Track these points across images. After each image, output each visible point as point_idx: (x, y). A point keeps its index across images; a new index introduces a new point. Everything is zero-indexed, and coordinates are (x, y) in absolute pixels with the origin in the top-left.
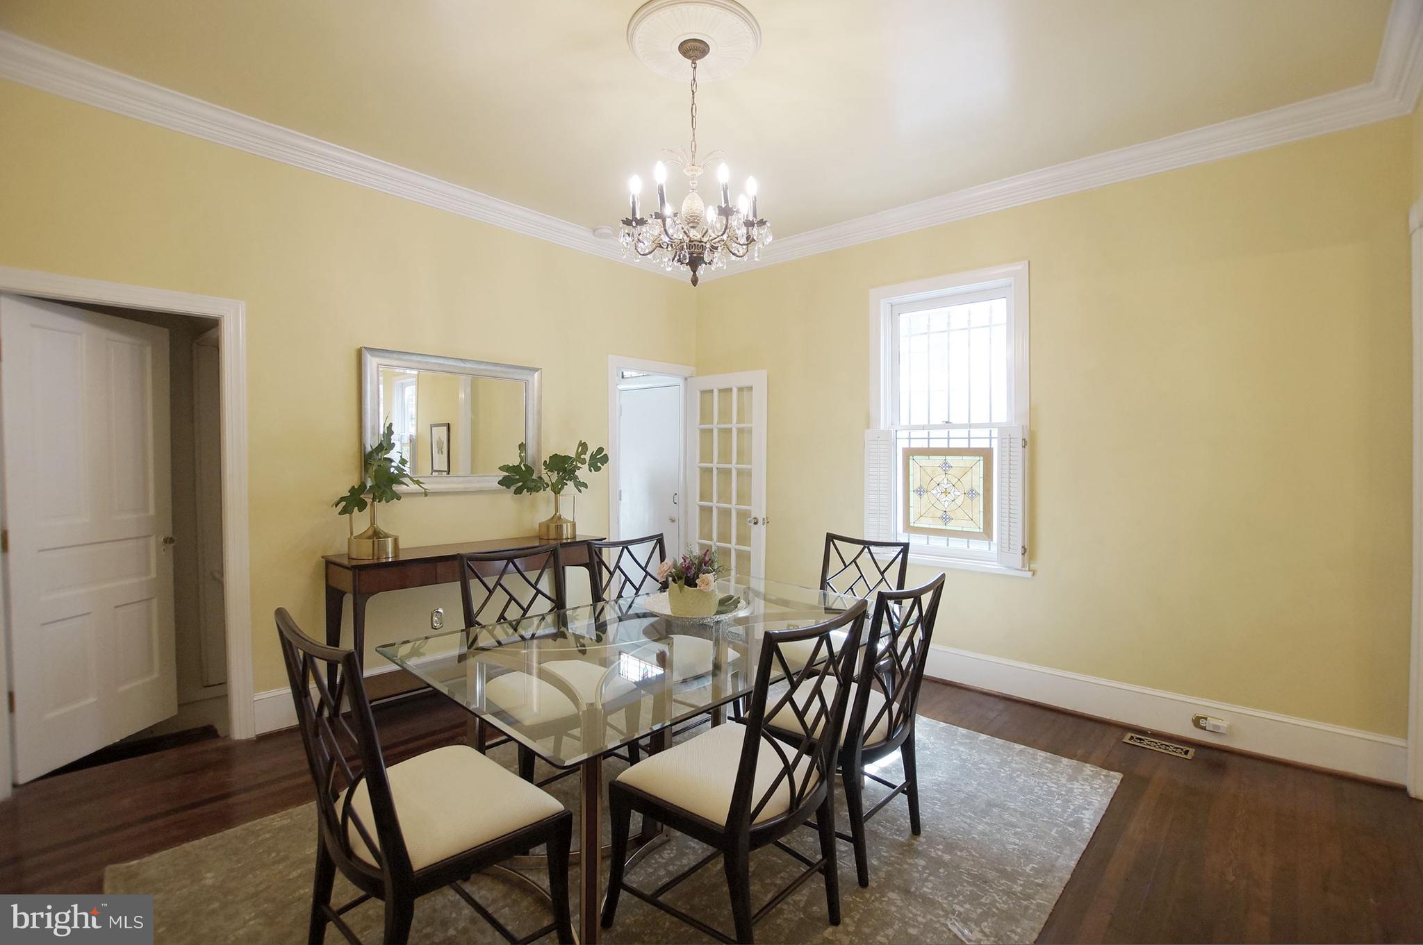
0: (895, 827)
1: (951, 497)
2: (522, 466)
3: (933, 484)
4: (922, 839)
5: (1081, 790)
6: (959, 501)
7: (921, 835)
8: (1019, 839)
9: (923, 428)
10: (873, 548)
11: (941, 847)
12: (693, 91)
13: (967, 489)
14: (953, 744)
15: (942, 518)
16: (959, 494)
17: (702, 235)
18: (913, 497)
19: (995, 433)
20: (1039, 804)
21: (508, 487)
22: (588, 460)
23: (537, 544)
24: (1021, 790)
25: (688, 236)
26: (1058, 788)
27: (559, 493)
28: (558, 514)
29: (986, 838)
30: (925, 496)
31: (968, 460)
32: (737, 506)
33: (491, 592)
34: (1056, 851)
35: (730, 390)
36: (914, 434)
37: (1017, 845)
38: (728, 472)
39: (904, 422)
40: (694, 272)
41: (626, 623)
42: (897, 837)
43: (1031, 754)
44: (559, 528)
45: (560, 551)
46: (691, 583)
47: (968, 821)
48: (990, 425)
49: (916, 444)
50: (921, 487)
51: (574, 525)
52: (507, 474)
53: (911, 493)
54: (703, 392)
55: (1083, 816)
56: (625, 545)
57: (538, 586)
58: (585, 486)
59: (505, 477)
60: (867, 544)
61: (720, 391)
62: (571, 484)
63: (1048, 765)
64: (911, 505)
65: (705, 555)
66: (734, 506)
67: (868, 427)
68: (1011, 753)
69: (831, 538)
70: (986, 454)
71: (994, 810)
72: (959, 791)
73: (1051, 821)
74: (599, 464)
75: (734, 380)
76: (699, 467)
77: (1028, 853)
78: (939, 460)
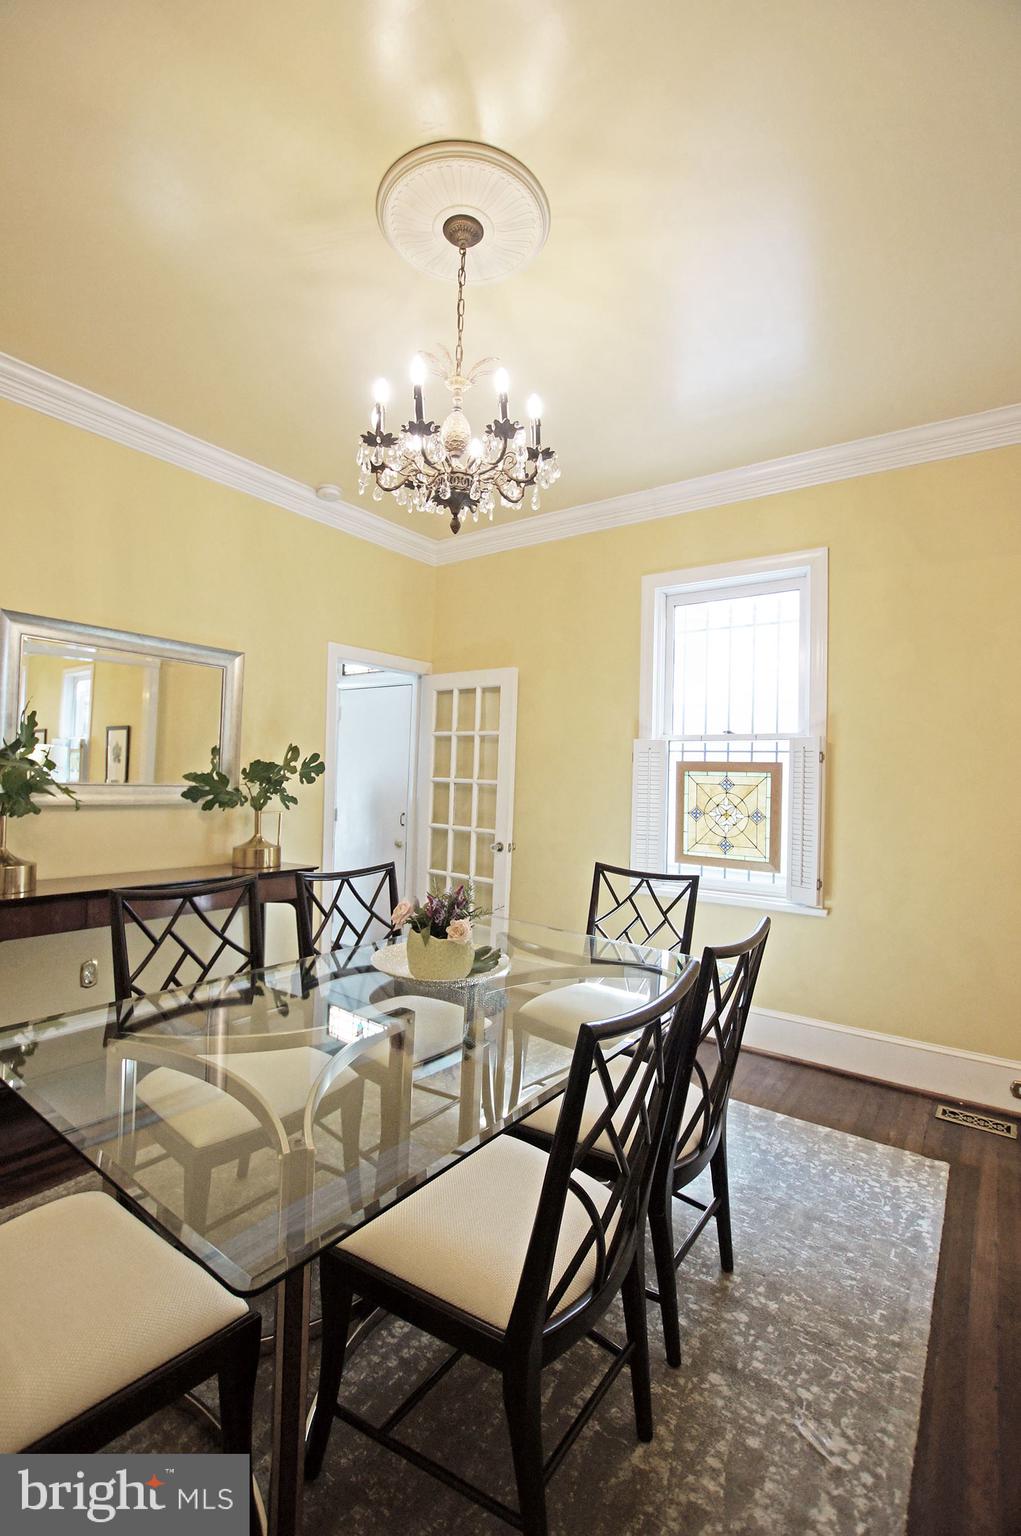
0: (700, 1261)
1: (731, 820)
2: (214, 775)
3: (712, 805)
4: (736, 1278)
5: (908, 1190)
6: (742, 825)
7: (734, 1270)
8: (854, 1269)
9: (701, 738)
10: (652, 882)
11: (761, 1289)
12: (460, 283)
13: (752, 811)
14: (746, 1129)
15: (721, 845)
16: (742, 816)
17: (467, 465)
18: (688, 819)
19: (784, 745)
20: (866, 1214)
21: (195, 801)
22: (299, 768)
23: (229, 874)
24: (840, 1192)
25: (450, 465)
26: (881, 1188)
27: (260, 809)
28: (259, 835)
29: (815, 1272)
30: (702, 819)
31: (753, 777)
32: (478, 829)
33: (157, 944)
34: (903, 1286)
35: (473, 691)
36: (689, 746)
37: (855, 1279)
38: (468, 788)
39: (678, 731)
40: (455, 514)
41: (343, 980)
42: (704, 1277)
43: (840, 1140)
44: (259, 855)
45: (260, 884)
46: (440, 932)
47: (788, 1245)
48: (777, 737)
49: (690, 758)
50: (697, 808)
51: (278, 850)
52: (194, 784)
53: (686, 816)
54: (440, 693)
55: (921, 1229)
56: (345, 877)
57: (226, 935)
58: (294, 800)
59: (191, 789)
60: (645, 877)
61: (462, 691)
62: (276, 798)
63: (861, 1154)
64: (685, 829)
65: (458, 893)
66: (473, 829)
67: (637, 737)
68: (816, 1139)
69: (600, 869)
70: (774, 770)
71: (815, 1225)
72: (767, 1199)
73: (884, 1238)
74: (313, 775)
75: (479, 679)
76: (434, 782)
77: (870, 1291)
78: (719, 776)
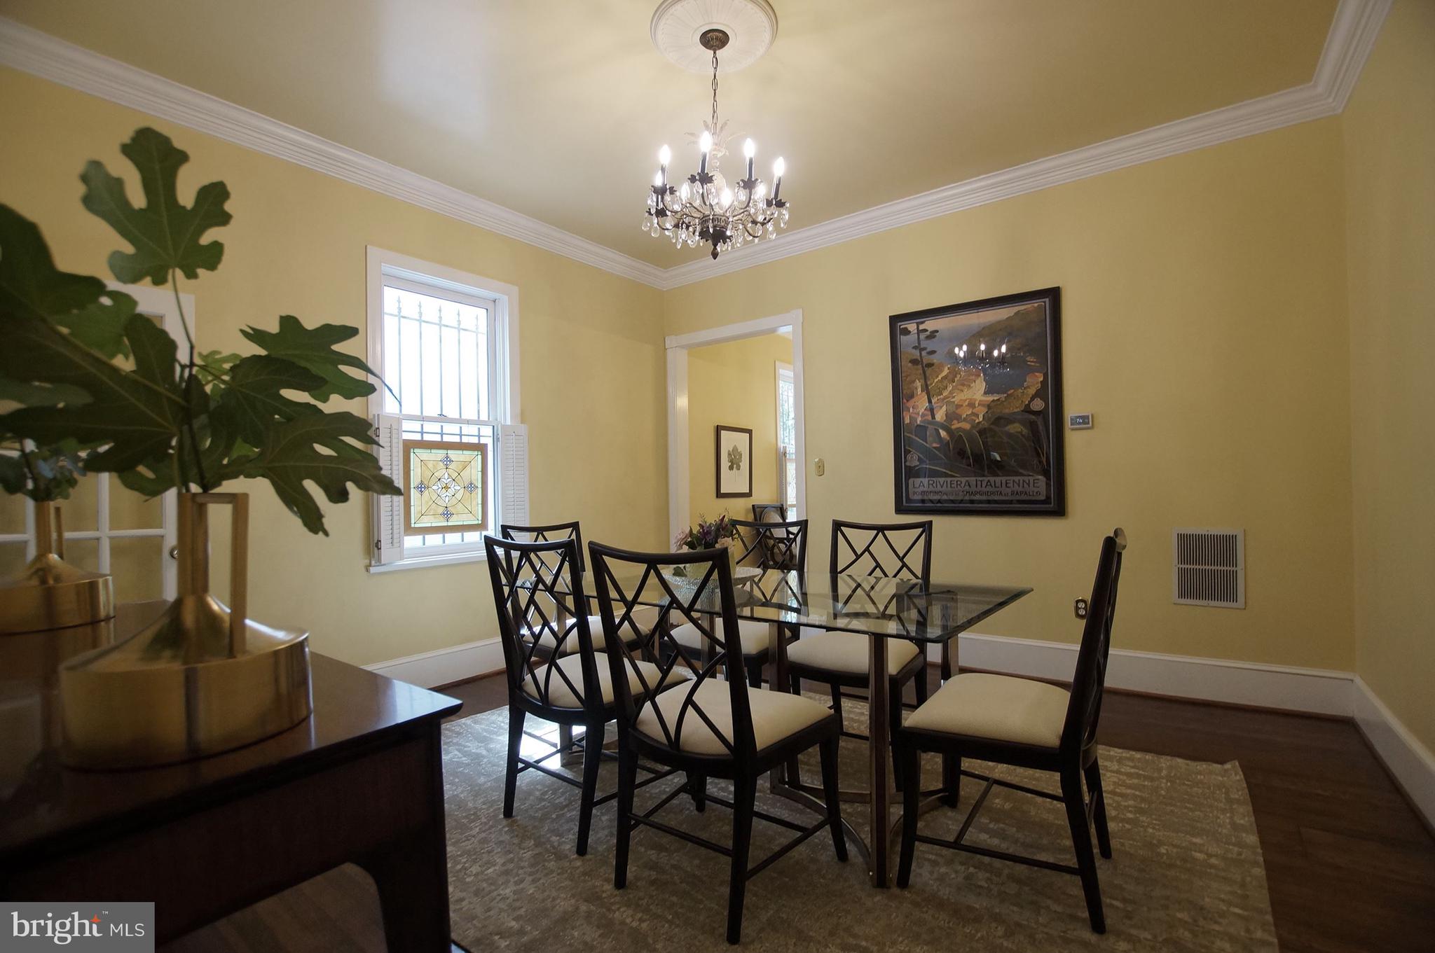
1: (451, 492)
3: (434, 479)
6: (459, 496)
13: (467, 483)
15: (444, 514)
16: (459, 488)
18: (415, 494)
19: (485, 430)
30: (426, 492)
31: (467, 455)
48: (478, 422)
49: (409, 437)
50: (422, 483)
53: (413, 491)
64: (412, 503)
70: (482, 449)
78: (440, 454)
